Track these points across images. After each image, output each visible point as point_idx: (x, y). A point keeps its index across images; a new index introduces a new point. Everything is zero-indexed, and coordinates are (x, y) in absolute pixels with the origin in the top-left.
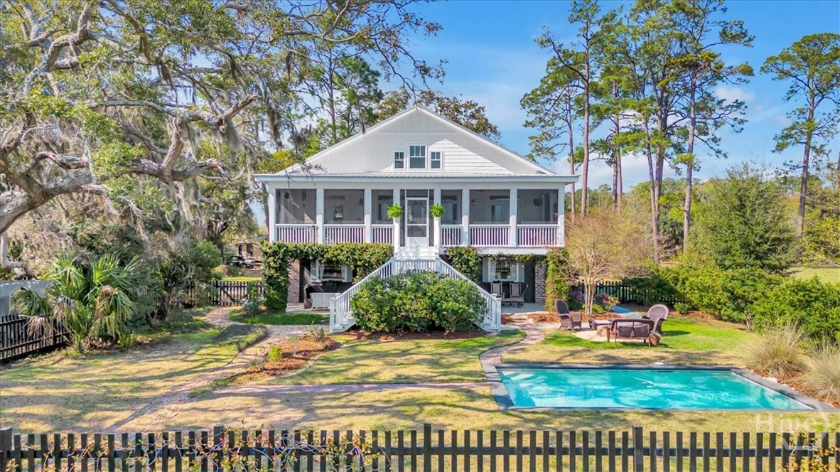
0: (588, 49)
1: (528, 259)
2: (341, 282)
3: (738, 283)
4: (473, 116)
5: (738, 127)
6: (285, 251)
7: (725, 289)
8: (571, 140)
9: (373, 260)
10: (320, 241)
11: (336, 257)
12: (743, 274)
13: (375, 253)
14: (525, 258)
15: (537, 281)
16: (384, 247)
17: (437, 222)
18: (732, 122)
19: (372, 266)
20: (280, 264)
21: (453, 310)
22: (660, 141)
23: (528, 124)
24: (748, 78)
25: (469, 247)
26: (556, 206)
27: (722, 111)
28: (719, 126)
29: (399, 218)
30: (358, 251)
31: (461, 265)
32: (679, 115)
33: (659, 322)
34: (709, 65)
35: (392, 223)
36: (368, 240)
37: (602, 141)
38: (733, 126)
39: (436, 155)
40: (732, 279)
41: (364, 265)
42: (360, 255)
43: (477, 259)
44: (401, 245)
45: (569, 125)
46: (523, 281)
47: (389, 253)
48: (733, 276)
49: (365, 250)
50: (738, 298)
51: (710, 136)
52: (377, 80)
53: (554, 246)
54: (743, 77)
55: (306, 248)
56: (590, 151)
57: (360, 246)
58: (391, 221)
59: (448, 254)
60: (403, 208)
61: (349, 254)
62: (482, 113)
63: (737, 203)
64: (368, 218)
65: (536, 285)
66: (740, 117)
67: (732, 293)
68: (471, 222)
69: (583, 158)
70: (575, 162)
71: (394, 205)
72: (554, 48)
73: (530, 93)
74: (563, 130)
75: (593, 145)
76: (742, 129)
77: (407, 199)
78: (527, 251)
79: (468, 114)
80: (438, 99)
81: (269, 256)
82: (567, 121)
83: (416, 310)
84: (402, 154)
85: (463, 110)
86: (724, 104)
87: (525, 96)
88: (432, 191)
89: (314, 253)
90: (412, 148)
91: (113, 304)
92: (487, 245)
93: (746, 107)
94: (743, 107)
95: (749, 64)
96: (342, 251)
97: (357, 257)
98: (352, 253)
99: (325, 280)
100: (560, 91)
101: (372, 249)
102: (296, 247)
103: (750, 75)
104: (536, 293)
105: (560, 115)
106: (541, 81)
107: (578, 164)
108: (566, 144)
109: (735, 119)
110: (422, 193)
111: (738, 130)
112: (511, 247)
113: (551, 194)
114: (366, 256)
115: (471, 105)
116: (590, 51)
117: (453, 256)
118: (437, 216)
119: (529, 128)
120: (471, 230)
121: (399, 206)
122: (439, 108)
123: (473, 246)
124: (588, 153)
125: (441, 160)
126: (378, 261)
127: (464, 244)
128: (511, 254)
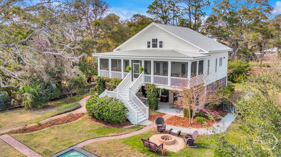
31: (148, 91)
36: (122, 78)
42: (118, 83)
53: (186, 87)
57: (119, 80)
59: (145, 86)
60: (132, 67)
64: (122, 69)
77: (133, 64)
89: (107, 81)
90: (153, 40)
92: (160, 84)
102: (103, 78)
110: (138, 61)
112: (168, 86)
118: (141, 71)
120: (154, 77)
123: (155, 84)
125: (163, 44)
127: (152, 83)
128: (168, 89)
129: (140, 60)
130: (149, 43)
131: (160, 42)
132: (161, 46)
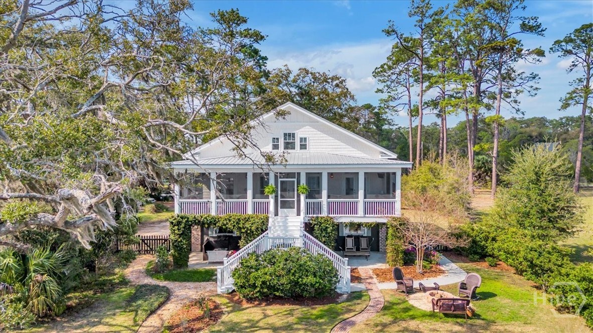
0: (422, 36)
1: (372, 226)
2: (232, 236)
3: (536, 254)
4: (337, 85)
5: (533, 92)
6: (186, 221)
7: (525, 259)
8: (410, 101)
9: (253, 228)
10: (213, 213)
11: (225, 225)
12: (540, 246)
13: (255, 223)
14: (371, 225)
15: (380, 235)
16: (262, 218)
17: (302, 197)
18: (529, 89)
19: (253, 232)
20: (183, 231)
21: (311, 284)
22: (475, 106)
23: (379, 91)
24: (541, 58)
25: (328, 216)
26: (394, 185)
27: (522, 81)
28: (519, 94)
29: (274, 195)
30: (242, 221)
31: (322, 231)
32: (490, 82)
33: (474, 289)
34: (513, 49)
35: (269, 199)
36: (250, 211)
37: (433, 101)
38: (529, 92)
39: (303, 140)
40: (531, 250)
41: (246, 231)
42: (243, 224)
43: (333, 226)
44: (275, 215)
45: (408, 90)
46: (370, 235)
47: (265, 222)
48: (532, 248)
49: (246, 219)
50: (536, 266)
51: (512, 99)
52: (266, 63)
53: (393, 215)
54: (538, 58)
55: (202, 219)
56: (423, 107)
57: (243, 216)
58: (267, 197)
59: (311, 222)
60: (277, 187)
61: (235, 224)
62: (344, 84)
63: (534, 177)
64: (250, 193)
65: (380, 239)
66: (535, 86)
67: (532, 263)
68: (329, 197)
69: (418, 113)
70: (412, 116)
71: (270, 185)
72: (397, 37)
73: (380, 66)
74: (403, 94)
75: (426, 103)
76: (536, 94)
77: (280, 180)
78: (372, 219)
79: (334, 84)
80: (311, 73)
81: (175, 225)
82: (407, 87)
83: (282, 284)
84: (278, 139)
85: (330, 81)
86: (524, 76)
87: (376, 69)
88: (299, 174)
89: (208, 222)
90: (285, 135)
91: (43, 287)
92: (341, 215)
93: (540, 78)
94: (537, 78)
95: (542, 49)
96: (230, 220)
97: (241, 226)
98: (237, 223)
99: (219, 234)
100: (403, 66)
101: (253, 219)
102: (195, 218)
103: (543, 56)
104: (380, 244)
105: (402, 83)
106: (387, 58)
107: (415, 117)
108: (406, 104)
109: (532, 87)
110: (291, 175)
111: (533, 94)
112: (360, 217)
113: (391, 175)
114: (247, 225)
115: (337, 78)
116: (424, 37)
117: (315, 224)
118: (303, 193)
119: (380, 94)
120: (328, 203)
121: (274, 186)
122: (313, 80)
123: (330, 215)
124: (422, 109)
125: (307, 143)
126: (257, 228)
127: (324, 214)
128: (360, 222)
129: (296, 171)
130: (276, 140)
131: (301, 139)
132: (303, 147)
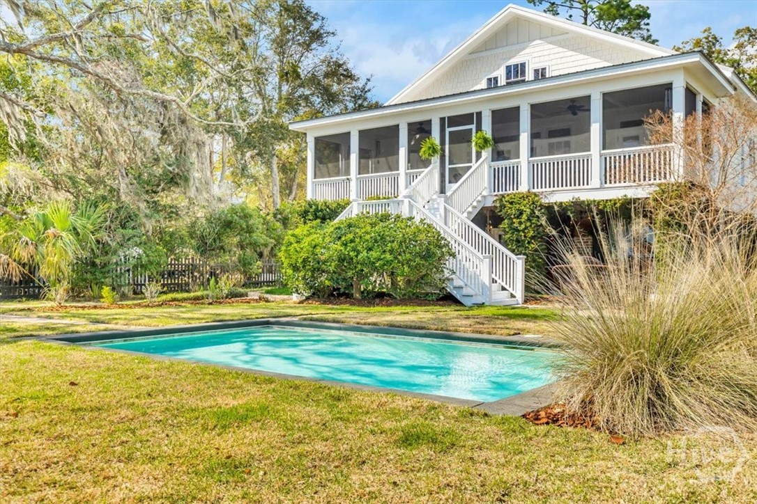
10: (353, 196)
17: (485, 158)
25: (530, 192)
29: (438, 158)
35: (430, 166)
39: (540, 72)
53: (667, 180)
58: (427, 164)
59: (498, 205)
68: (533, 153)
77: (448, 130)
84: (496, 80)
88: (479, 114)
90: (508, 68)
92: (555, 189)
110: (467, 119)
123: (535, 190)
127: (524, 187)
129: (475, 110)
130: (493, 80)
131: (536, 70)
